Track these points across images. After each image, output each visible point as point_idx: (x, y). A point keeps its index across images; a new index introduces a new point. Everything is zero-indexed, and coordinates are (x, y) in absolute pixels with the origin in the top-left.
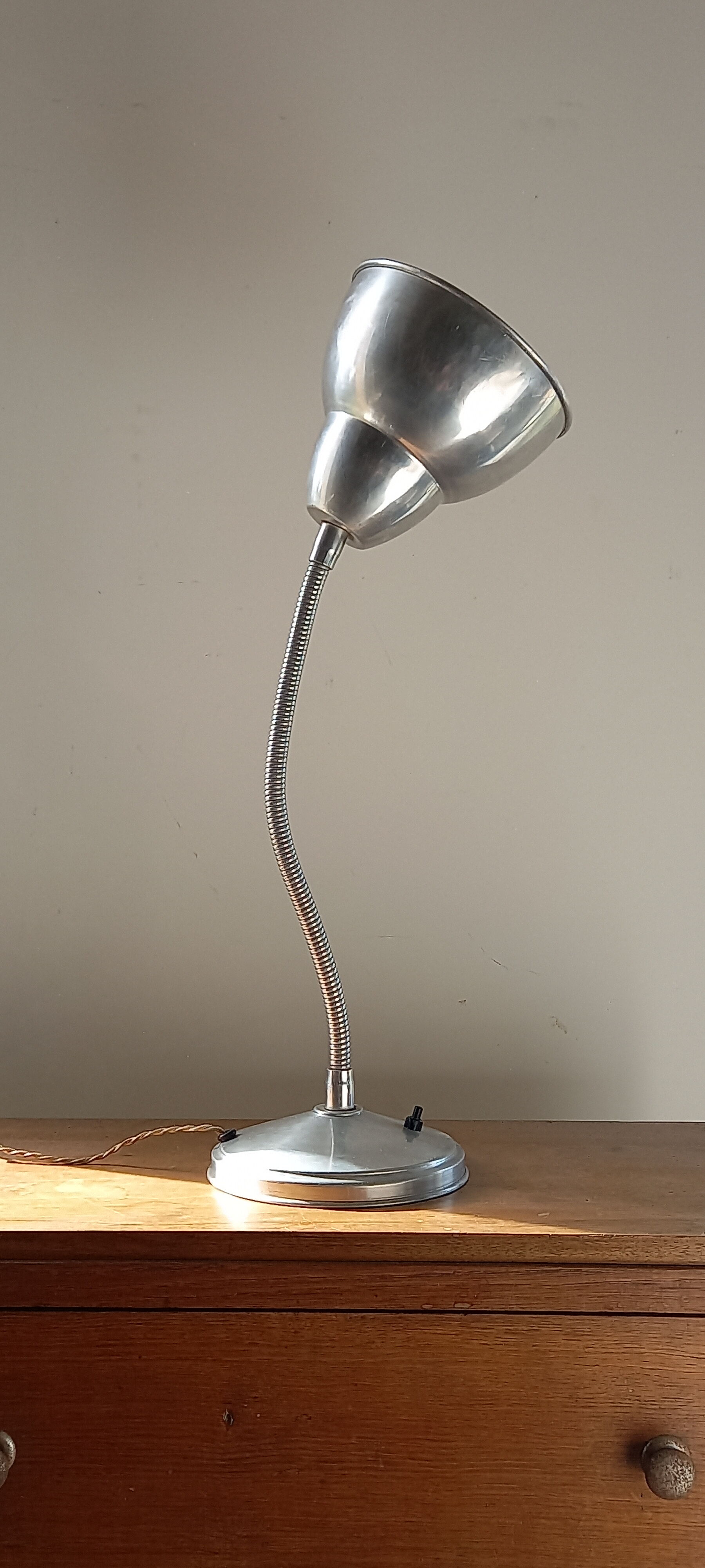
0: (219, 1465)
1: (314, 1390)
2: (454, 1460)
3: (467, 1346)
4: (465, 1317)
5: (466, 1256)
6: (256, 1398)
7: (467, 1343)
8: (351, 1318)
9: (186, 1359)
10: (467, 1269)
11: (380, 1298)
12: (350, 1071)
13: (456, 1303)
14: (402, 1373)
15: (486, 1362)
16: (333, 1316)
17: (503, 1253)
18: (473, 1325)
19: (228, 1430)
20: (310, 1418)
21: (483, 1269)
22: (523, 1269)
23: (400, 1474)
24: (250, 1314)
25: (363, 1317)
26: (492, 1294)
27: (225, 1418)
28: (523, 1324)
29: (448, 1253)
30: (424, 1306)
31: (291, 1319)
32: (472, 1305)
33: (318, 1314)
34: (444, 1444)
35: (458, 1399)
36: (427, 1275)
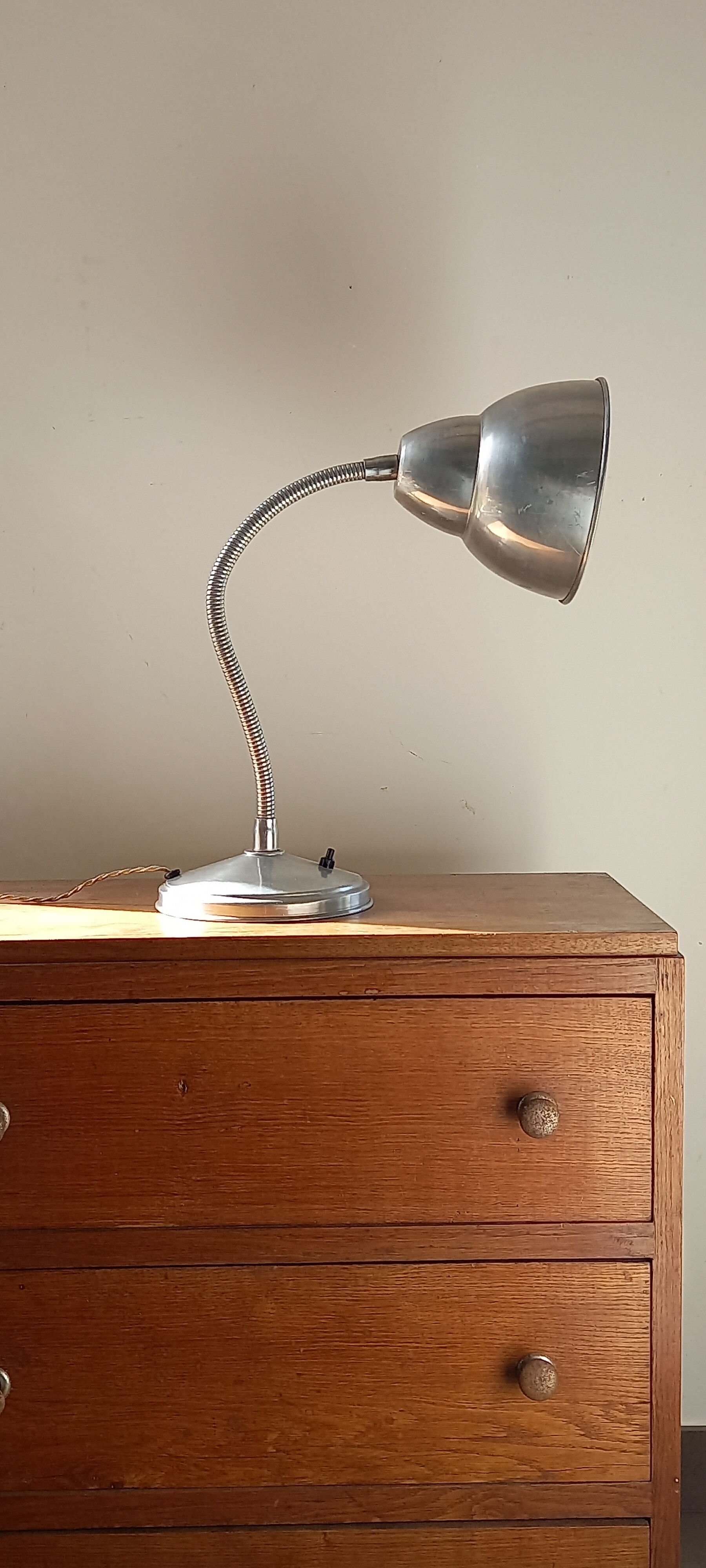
0: (177, 1125)
1: (253, 1063)
2: (367, 1115)
3: (376, 1025)
4: (375, 1001)
5: (375, 953)
6: (205, 1070)
7: (377, 1022)
8: (282, 1004)
9: (148, 1041)
10: (376, 963)
11: (305, 987)
12: (275, 820)
13: (367, 989)
14: (324, 1047)
15: (392, 1037)
16: (267, 1003)
17: (405, 950)
18: (381, 1007)
19: (183, 1096)
20: (250, 1085)
21: (387, 962)
22: (421, 961)
23: (324, 1127)
24: (200, 1003)
25: (291, 1004)
26: (396, 983)
27: (181, 1086)
28: (421, 1005)
29: (360, 951)
30: (340, 993)
31: (233, 1007)
32: (380, 991)
33: (255, 1003)
34: (359, 1103)
35: (369, 1067)
36: (344, 968)
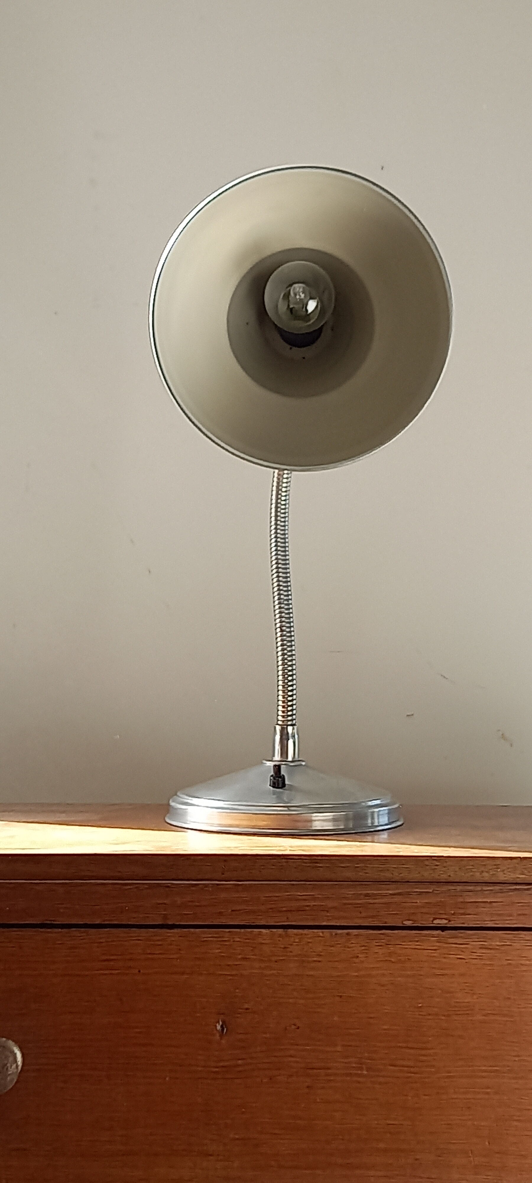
0: (214, 1072)
1: (302, 1001)
2: (433, 1066)
3: (444, 960)
4: (443, 933)
5: (444, 877)
6: (247, 1009)
7: (445, 958)
8: (336, 934)
9: (183, 973)
10: (445, 888)
11: (363, 915)
13: (435, 919)
14: (383, 986)
15: (462, 975)
16: (319, 932)
17: (478, 874)
18: (451, 941)
19: (221, 1039)
20: (298, 1028)
21: (459, 888)
22: (497, 888)
23: (381, 1080)
24: (243, 930)
25: (348, 934)
26: (468, 912)
27: (219, 1027)
28: (496, 939)
29: (427, 875)
30: (404, 922)
31: (280, 936)
32: (450, 921)
33: (306, 931)
34: (423, 1052)
35: (436, 1009)
36: (409, 894)
